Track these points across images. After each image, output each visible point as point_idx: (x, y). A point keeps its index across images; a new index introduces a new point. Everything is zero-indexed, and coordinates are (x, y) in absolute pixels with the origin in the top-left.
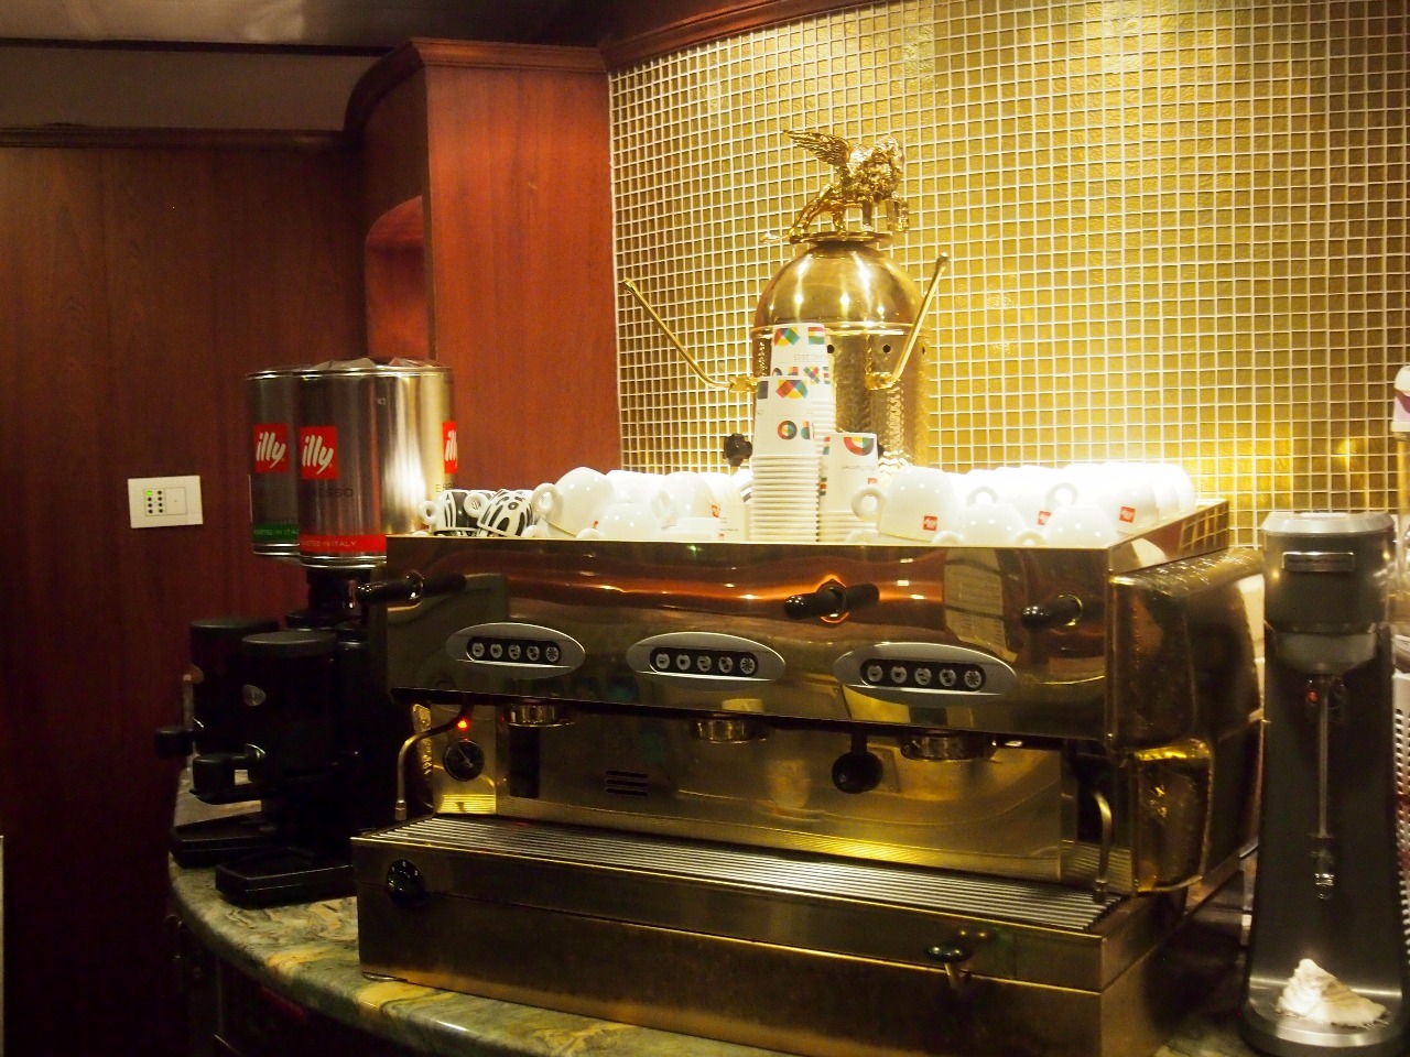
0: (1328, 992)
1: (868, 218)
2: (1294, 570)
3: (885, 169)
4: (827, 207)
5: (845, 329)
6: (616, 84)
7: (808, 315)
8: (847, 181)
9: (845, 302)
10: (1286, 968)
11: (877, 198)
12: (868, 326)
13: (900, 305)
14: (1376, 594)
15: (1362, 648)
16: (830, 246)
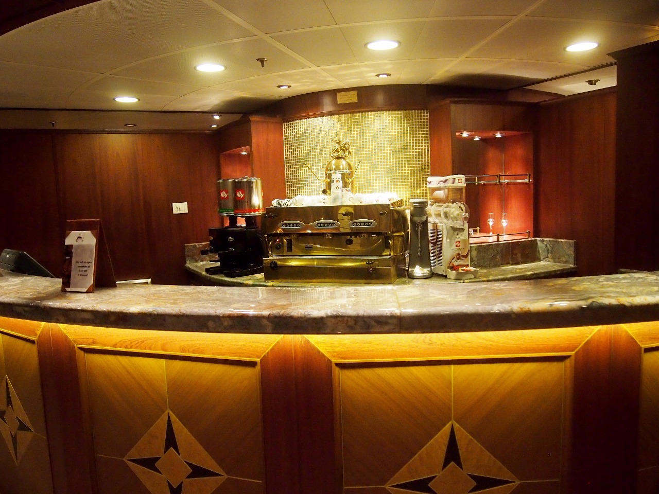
0: (420, 269)
1: (345, 153)
2: (415, 207)
3: (348, 145)
4: (337, 151)
5: (342, 172)
6: (284, 125)
7: (335, 169)
8: (341, 147)
9: (341, 167)
10: (414, 267)
11: (346, 150)
12: (345, 171)
13: (350, 168)
14: (426, 211)
15: (424, 219)
16: (338, 158)
